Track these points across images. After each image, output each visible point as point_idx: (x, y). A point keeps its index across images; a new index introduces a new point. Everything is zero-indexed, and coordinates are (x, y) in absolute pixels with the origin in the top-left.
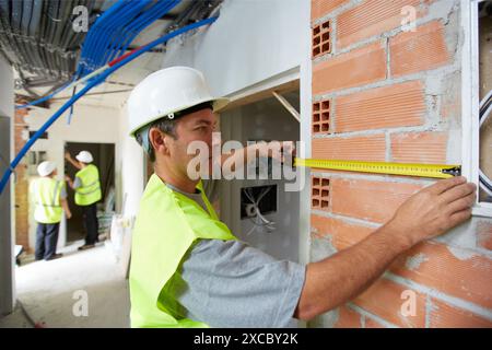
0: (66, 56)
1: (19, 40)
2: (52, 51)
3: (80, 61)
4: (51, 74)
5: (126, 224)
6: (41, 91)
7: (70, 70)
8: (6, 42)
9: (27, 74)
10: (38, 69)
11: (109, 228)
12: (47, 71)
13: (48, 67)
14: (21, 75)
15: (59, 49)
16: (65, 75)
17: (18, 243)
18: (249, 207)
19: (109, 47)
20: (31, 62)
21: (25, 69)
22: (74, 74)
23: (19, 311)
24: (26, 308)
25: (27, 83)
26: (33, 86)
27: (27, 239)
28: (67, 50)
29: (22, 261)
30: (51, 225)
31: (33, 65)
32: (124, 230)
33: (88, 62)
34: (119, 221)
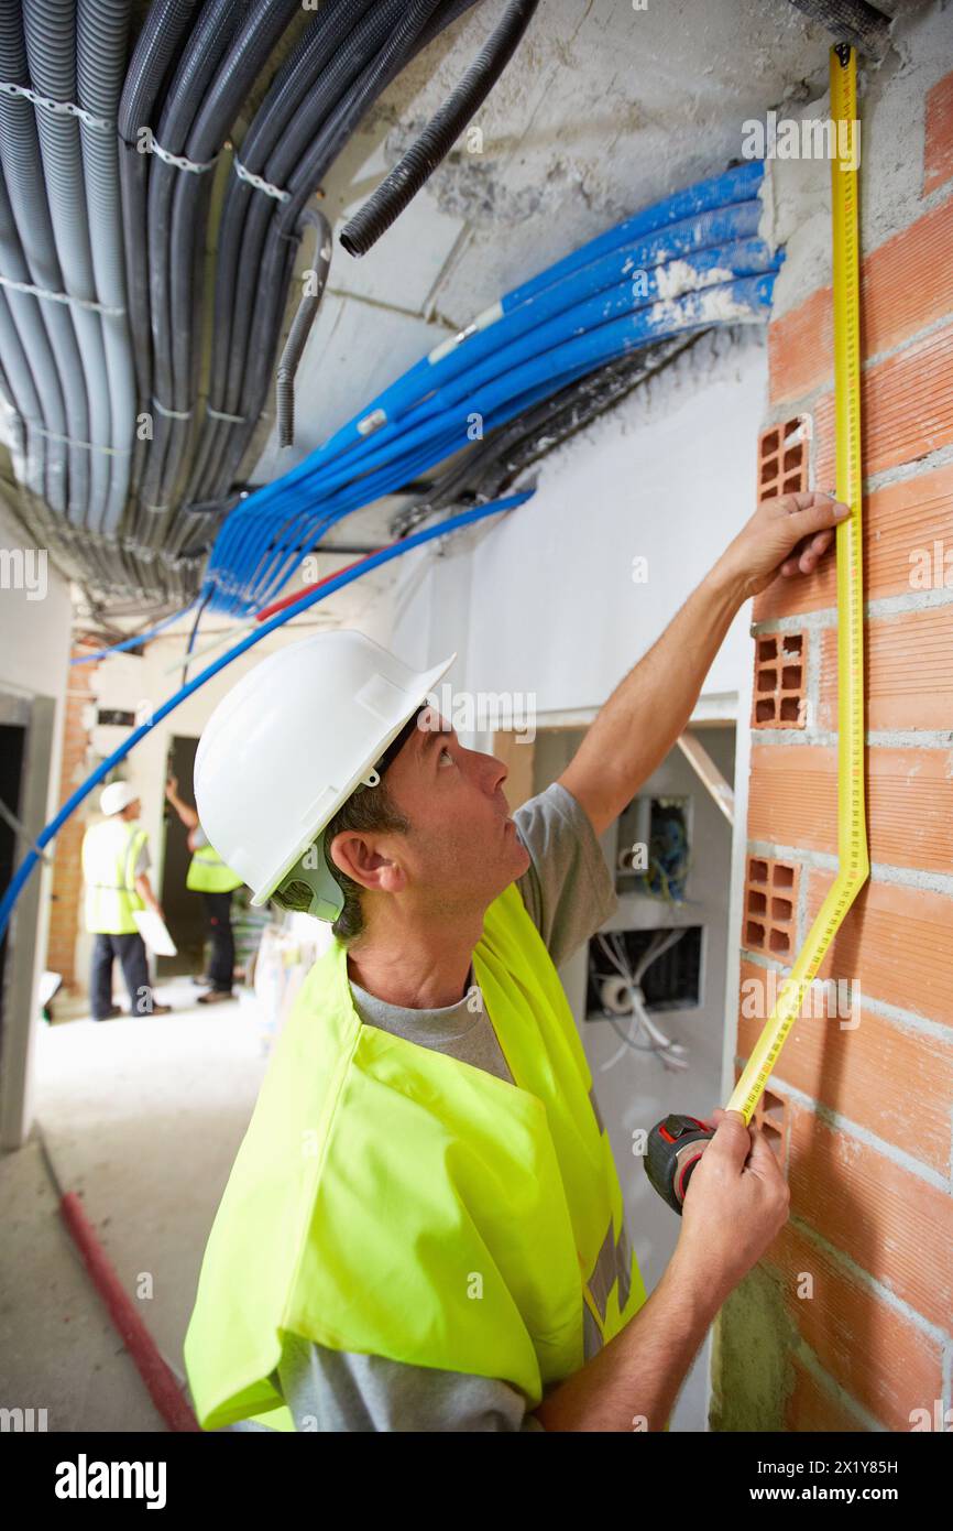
0: (177, 566)
1: (85, 542)
2: (148, 559)
3: (206, 577)
4: (146, 596)
5: (292, 958)
6: (126, 624)
7: (186, 588)
8: (60, 545)
9: (98, 595)
10: (122, 589)
11: (254, 952)
12: (139, 592)
13: (141, 584)
14: (89, 597)
15: (164, 555)
16: (176, 598)
17: (51, 968)
18: (613, 986)
19: (271, 548)
20: (107, 577)
21: (96, 587)
22: (196, 594)
23: (34, 1147)
24: (51, 1144)
25: (99, 610)
26: (110, 615)
27: (71, 958)
28: (180, 555)
29: (57, 1011)
30: (121, 937)
31: (111, 582)
32: (286, 972)
33: (224, 579)
34: (279, 945)
